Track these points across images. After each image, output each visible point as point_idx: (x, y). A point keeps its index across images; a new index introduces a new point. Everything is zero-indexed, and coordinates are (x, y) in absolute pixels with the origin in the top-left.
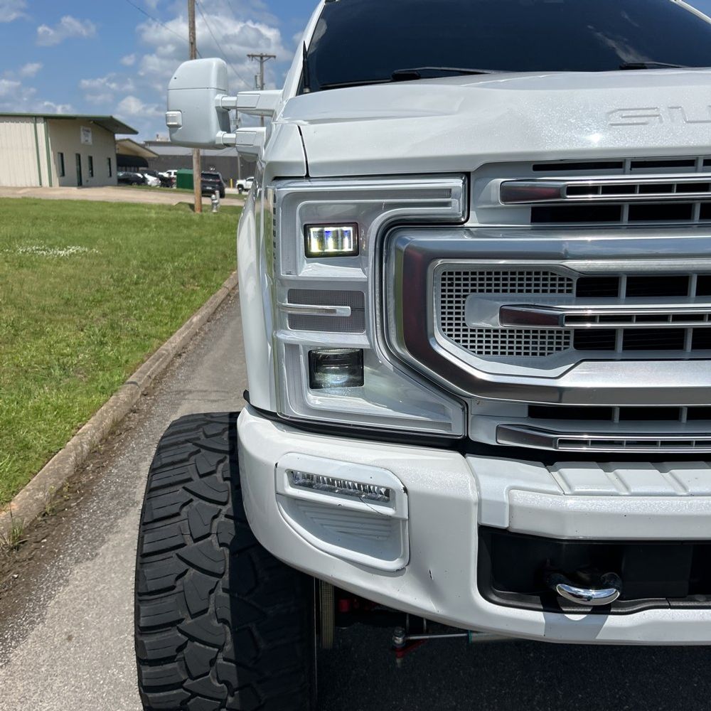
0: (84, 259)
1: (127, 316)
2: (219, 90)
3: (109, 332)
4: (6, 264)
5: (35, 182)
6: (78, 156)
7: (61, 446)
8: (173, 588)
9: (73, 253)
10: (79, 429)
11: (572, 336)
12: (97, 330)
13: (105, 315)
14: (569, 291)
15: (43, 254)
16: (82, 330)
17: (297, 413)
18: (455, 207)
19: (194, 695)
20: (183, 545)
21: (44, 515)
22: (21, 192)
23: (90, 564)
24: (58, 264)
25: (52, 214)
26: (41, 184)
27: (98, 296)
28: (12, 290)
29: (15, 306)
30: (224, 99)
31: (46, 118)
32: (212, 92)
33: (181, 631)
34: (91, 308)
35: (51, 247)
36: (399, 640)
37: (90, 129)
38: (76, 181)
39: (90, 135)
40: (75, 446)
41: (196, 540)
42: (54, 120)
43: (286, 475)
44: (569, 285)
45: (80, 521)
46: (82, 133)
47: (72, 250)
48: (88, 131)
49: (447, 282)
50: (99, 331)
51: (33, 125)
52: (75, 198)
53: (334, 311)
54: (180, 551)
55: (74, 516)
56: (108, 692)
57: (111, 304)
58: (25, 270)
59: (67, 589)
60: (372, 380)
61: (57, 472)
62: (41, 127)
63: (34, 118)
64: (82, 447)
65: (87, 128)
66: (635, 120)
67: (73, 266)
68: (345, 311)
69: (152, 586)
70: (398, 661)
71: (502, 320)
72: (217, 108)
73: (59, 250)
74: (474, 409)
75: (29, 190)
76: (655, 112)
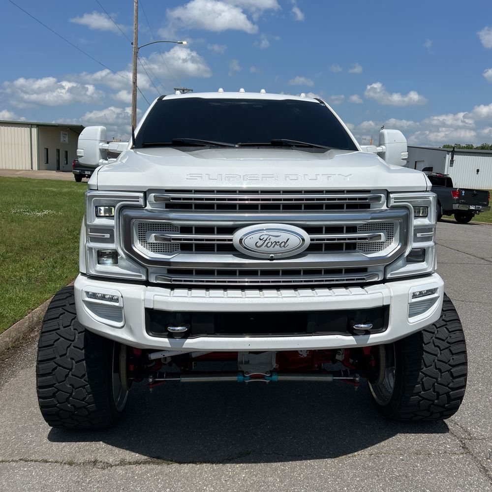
0: (52, 218)
1: (72, 252)
2: (101, 141)
3: (59, 260)
4: (3, 220)
5: (28, 167)
6: (58, 151)
7: (22, 317)
8: (53, 345)
9: (46, 214)
10: (33, 310)
11: (179, 245)
12: (52, 259)
13: (58, 252)
14: (178, 231)
15: (27, 214)
16: (43, 260)
17: (93, 272)
18: (141, 202)
19: (59, 390)
20: (59, 329)
21: (8, 349)
22: (18, 173)
23: (28, 369)
24: (36, 221)
25: (36, 189)
26: (32, 168)
27: (57, 241)
28: (5, 235)
29: (5, 245)
30: (103, 145)
31: (38, 126)
32: (97, 142)
33: (55, 362)
34: (51, 247)
35: (33, 210)
36: (151, 380)
37: (67, 133)
38: (56, 167)
39: (67, 136)
40: (29, 317)
41: (64, 327)
42: (43, 127)
43: (85, 293)
44: (178, 229)
45: (27, 352)
46: (62, 136)
47: (46, 212)
48: (66, 135)
49: (140, 227)
50: (53, 259)
51: (29, 129)
52: (54, 178)
53: (104, 236)
54: (57, 331)
55: (24, 350)
56: (28, 416)
57: (64, 246)
58: (14, 224)
59: (15, 379)
60: (121, 262)
61: (17, 330)
62: (35, 131)
63: (30, 125)
64: (33, 319)
65: (65, 133)
66: (193, 178)
67: (45, 222)
68: (108, 236)
69: (44, 344)
70: (151, 390)
71: (156, 240)
72: (100, 149)
73: (38, 212)
74: (150, 270)
75: (23, 172)
76: (200, 175)
